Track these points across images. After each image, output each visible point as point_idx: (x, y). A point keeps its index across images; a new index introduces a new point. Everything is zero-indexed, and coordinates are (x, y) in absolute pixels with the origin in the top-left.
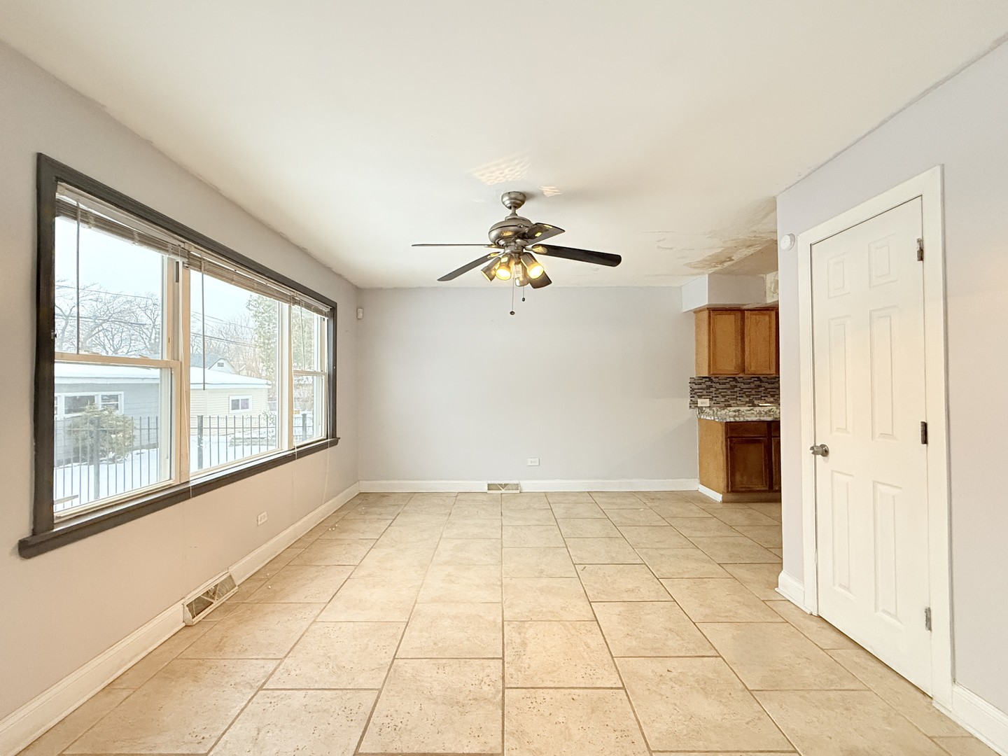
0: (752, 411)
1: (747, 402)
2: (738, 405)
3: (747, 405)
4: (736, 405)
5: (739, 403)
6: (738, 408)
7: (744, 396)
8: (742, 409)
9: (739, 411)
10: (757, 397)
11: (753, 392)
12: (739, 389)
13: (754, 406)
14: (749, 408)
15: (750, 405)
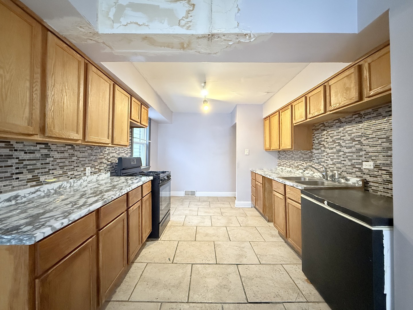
0: (38, 193)
1: (29, 181)
2: (13, 189)
3: (29, 184)
4: (10, 188)
5: (15, 183)
6: (13, 193)
7: (25, 171)
8: (21, 192)
9: (16, 197)
10: (43, 170)
11: (39, 165)
12: (17, 161)
13: (40, 184)
14: (33, 189)
15: (34, 183)
